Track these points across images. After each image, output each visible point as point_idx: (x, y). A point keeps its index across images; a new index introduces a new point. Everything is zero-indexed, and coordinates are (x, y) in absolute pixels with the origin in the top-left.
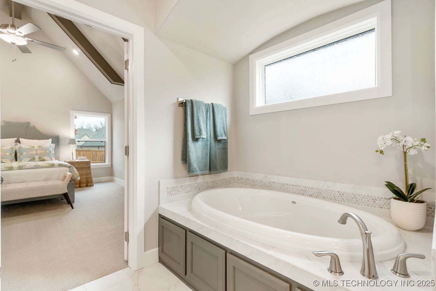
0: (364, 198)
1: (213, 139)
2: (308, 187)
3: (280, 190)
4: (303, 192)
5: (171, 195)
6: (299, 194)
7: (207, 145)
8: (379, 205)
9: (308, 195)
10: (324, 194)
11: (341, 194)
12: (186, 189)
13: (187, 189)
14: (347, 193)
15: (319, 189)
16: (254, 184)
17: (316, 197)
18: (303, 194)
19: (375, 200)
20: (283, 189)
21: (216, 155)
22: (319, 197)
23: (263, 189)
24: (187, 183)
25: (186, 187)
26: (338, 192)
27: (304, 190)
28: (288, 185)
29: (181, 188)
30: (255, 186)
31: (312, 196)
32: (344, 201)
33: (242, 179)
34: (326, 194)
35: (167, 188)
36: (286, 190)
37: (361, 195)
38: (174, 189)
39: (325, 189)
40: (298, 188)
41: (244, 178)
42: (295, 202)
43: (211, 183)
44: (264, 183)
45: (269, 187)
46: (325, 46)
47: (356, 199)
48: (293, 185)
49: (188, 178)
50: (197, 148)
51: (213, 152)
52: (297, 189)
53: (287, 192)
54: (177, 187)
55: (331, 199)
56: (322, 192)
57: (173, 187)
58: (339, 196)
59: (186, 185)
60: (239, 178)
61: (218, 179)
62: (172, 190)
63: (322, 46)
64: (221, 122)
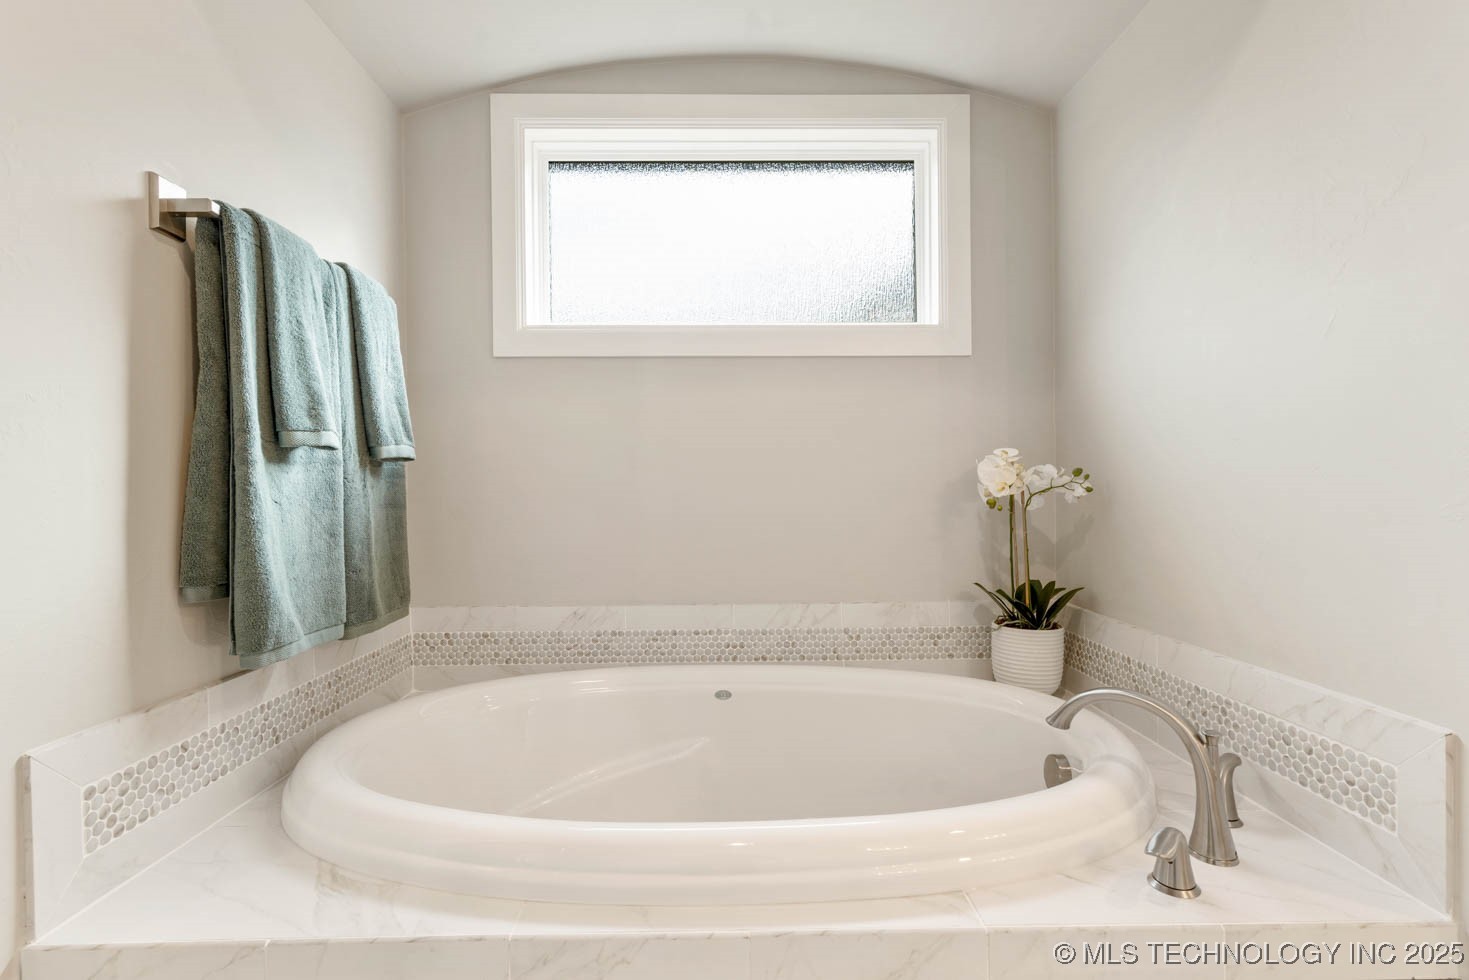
0: (910, 637)
1: (357, 458)
2: (749, 633)
3: (644, 660)
4: (733, 652)
5: (117, 833)
6: (719, 659)
7: (331, 487)
8: (947, 650)
9: (749, 659)
10: (802, 645)
11: (852, 638)
12: (205, 760)
13: (214, 755)
14: (869, 631)
15: (787, 632)
16: (520, 655)
17: (780, 660)
18: (734, 659)
19: (936, 638)
20: (655, 653)
21: (369, 537)
22: (788, 659)
23: (565, 669)
24: (214, 723)
25: (210, 747)
26: (846, 631)
27: (738, 643)
28: (675, 634)
29: (180, 762)
30: (523, 662)
31: (764, 659)
32: (862, 658)
33: (451, 643)
34: (809, 645)
35: (90, 794)
36: (670, 653)
37: (906, 631)
38: (136, 785)
39: (806, 629)
40: (716, 639)
41: (462, 636)
42: (726, 692)
43: (324, 688)
44: (572, 641)
45: (595, 654)
46: (783, 162)
47: (892, 644)
48: (697, 633)
49: (222, 686)
50: (284, 501)
51: (357, 524)
52: (711, 646)
53: (674, 660)
54: (153, 763)
55: (825, 658)
56: (798, 639)
57: (128, 774)
58: (847, 645)
59: (205, 735)
60: (432, 636)
61: (354, 661)
62: (123, 793)
63: (776, 162)
64: (390, 370)
